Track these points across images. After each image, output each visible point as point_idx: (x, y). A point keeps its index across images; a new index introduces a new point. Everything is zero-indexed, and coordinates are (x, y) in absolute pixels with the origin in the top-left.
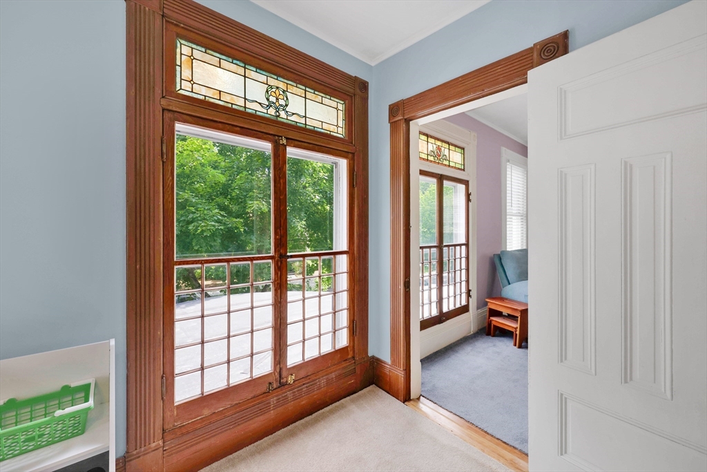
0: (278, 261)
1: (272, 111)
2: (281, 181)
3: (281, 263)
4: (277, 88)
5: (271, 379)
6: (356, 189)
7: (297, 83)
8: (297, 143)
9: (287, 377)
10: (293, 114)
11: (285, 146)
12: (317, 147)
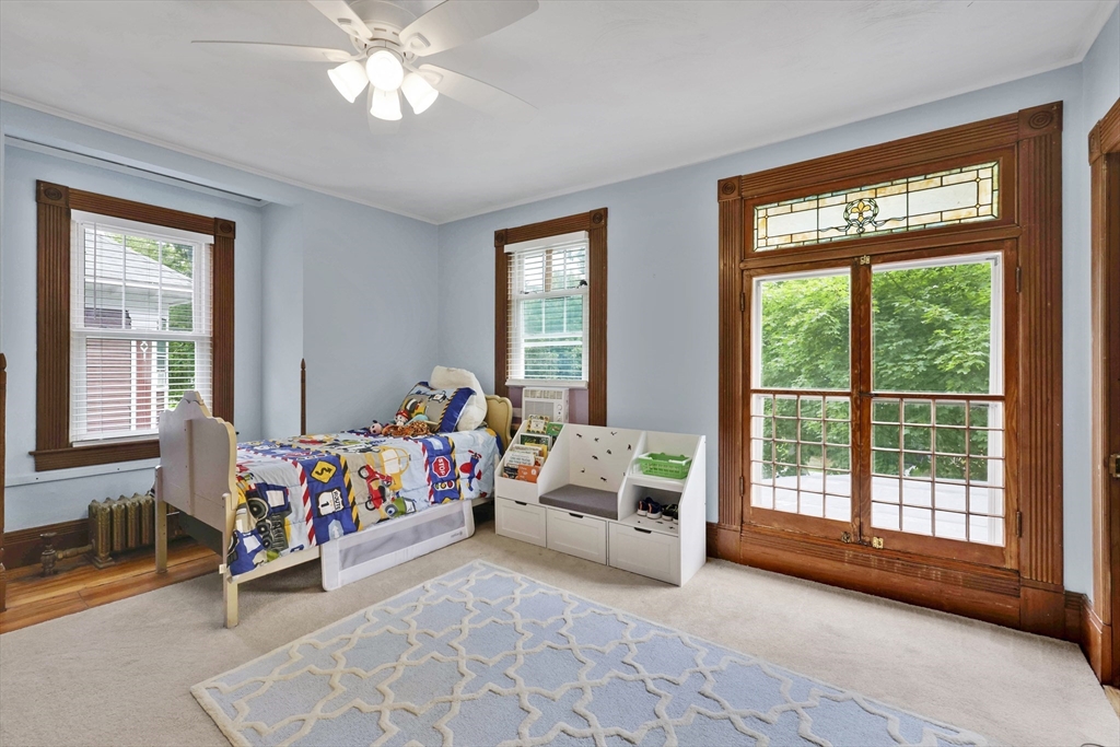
0: (856, 399)
1: (853, 230)
2: (862, 307)
3: (861, 401)
4: (861, 200)
5: (848, 529)
6: (1021, 294)
7: (892, 181)
8: (886, 256)
9: (871, 537)
10: (886, 221)
11: (869, 266)
12: (924, 252)
